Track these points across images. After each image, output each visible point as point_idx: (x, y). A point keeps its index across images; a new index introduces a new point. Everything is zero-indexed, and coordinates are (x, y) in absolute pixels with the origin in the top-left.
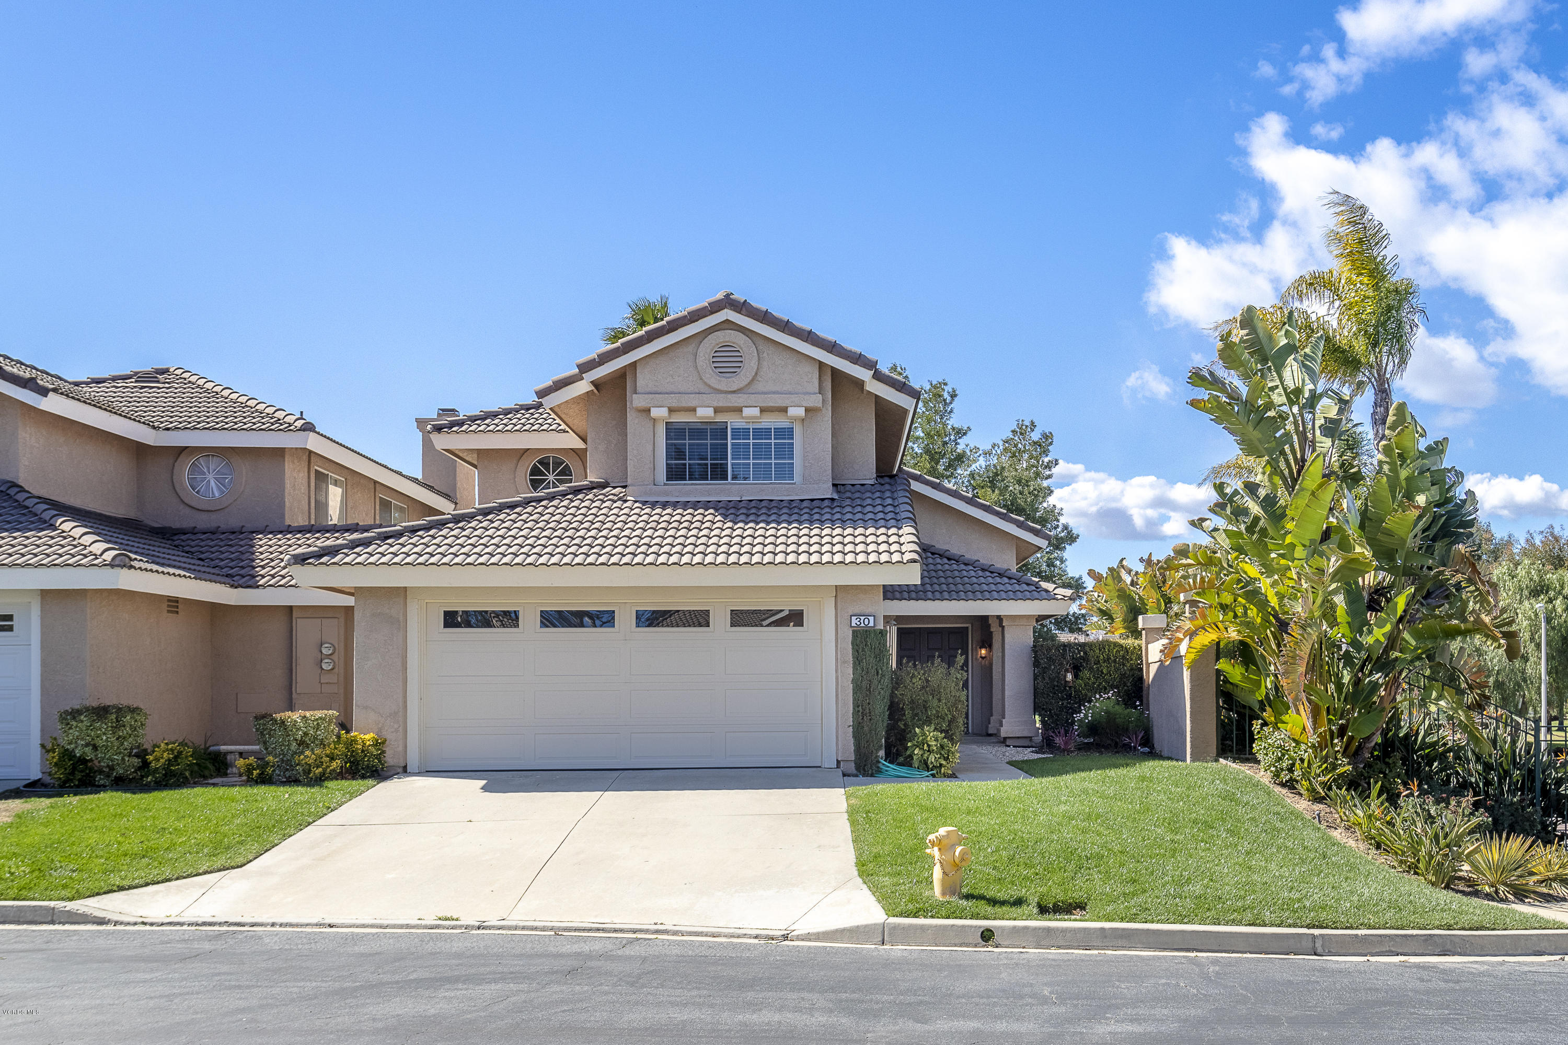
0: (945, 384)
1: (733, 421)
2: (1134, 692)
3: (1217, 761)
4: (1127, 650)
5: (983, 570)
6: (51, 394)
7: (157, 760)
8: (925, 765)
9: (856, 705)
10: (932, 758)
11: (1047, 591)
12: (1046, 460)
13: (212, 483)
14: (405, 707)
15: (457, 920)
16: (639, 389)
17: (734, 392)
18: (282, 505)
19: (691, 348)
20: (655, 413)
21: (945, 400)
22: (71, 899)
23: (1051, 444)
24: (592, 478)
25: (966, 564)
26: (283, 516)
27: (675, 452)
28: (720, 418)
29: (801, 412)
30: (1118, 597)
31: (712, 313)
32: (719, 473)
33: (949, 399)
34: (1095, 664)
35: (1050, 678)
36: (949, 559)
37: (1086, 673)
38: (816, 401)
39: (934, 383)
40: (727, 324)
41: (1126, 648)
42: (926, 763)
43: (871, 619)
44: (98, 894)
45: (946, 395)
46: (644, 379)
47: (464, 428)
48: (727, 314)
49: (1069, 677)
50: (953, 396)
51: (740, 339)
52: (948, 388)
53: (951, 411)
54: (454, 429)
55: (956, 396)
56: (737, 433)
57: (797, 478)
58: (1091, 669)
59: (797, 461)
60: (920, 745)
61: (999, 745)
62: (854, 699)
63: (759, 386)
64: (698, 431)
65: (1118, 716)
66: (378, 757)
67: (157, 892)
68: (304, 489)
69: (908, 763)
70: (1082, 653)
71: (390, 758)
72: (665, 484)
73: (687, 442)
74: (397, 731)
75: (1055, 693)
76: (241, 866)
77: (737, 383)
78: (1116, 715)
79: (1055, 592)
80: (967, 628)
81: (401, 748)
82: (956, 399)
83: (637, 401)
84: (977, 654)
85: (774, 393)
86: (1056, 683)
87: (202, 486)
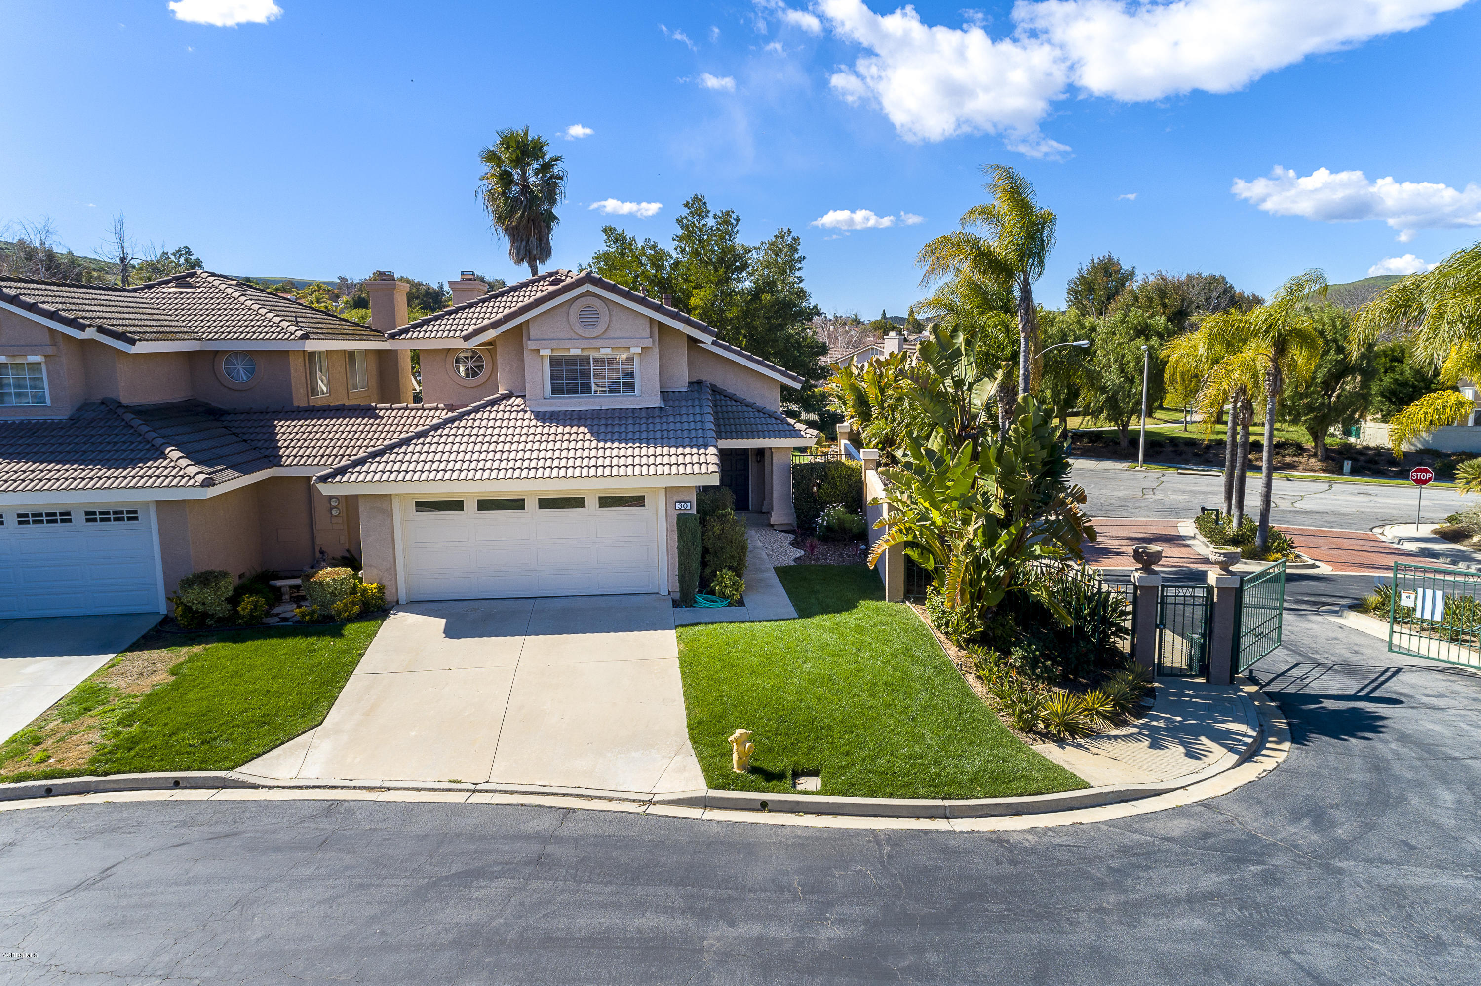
0: (733, 212)
1: (594, 354)
3: (904, 602)
4: (853, 470)
5: (759, 411)
6: (138, 343)
7: (244, 609)
8: (723, 596)
9: (680, 564)
10: (727, 592)
13: (241, 371)
14: (395, 563)
15: (460, 782)
16: (531, 337)
17: (594, 338)
18: (289, 385)
19: (565, 309)
20: (542, 352)
22: (231, 769)
24: (502, 391)
25: (747, 406)
26: (291, 400)
27: (555, 375)
28: (585, 353)
29: (639, 350)
30: (850, 389)
31: (578, 286)
32: (586, 389)
33: (735, 223)
34: (832, 479)
36: (736, 401)
37: (826, 486)
38: (648, 343)
40: (588, 293)
42: (724, 594)
43: (689, 504)
44: (247, 762)
46: (534, 332)
47: (409, 336)
48: (588, 287)
49: (815, 490)
50: (738, 220)
51: (597, 303)
52: (734, 215)
53: (737, 232)
54: (403, 336)
56: (597, 361)
57: (637, 392)
58: (829, 483)
59: (637, 380)
60: (720, 583)
62: (679, 560)
63: (611, 334)
64: (572, 361)
65: (845, 521)
66: (381, 598)
67: (279, 755)
68: (302, 369)
69: (712, 592)
70: (823, 472)
71: (389, 596)
72: (551, 398)
73: (564, 368)
74: (391, 580)
75: (805, 499)
76: (320, 724)
77: (596, 332)
78: (843, 520)
79: (805, 431)
81: (394, 591)
83: (531, 345)
84: (754, 460)
85: (620, 338)
86: (806, 492)
87: (235, 373)
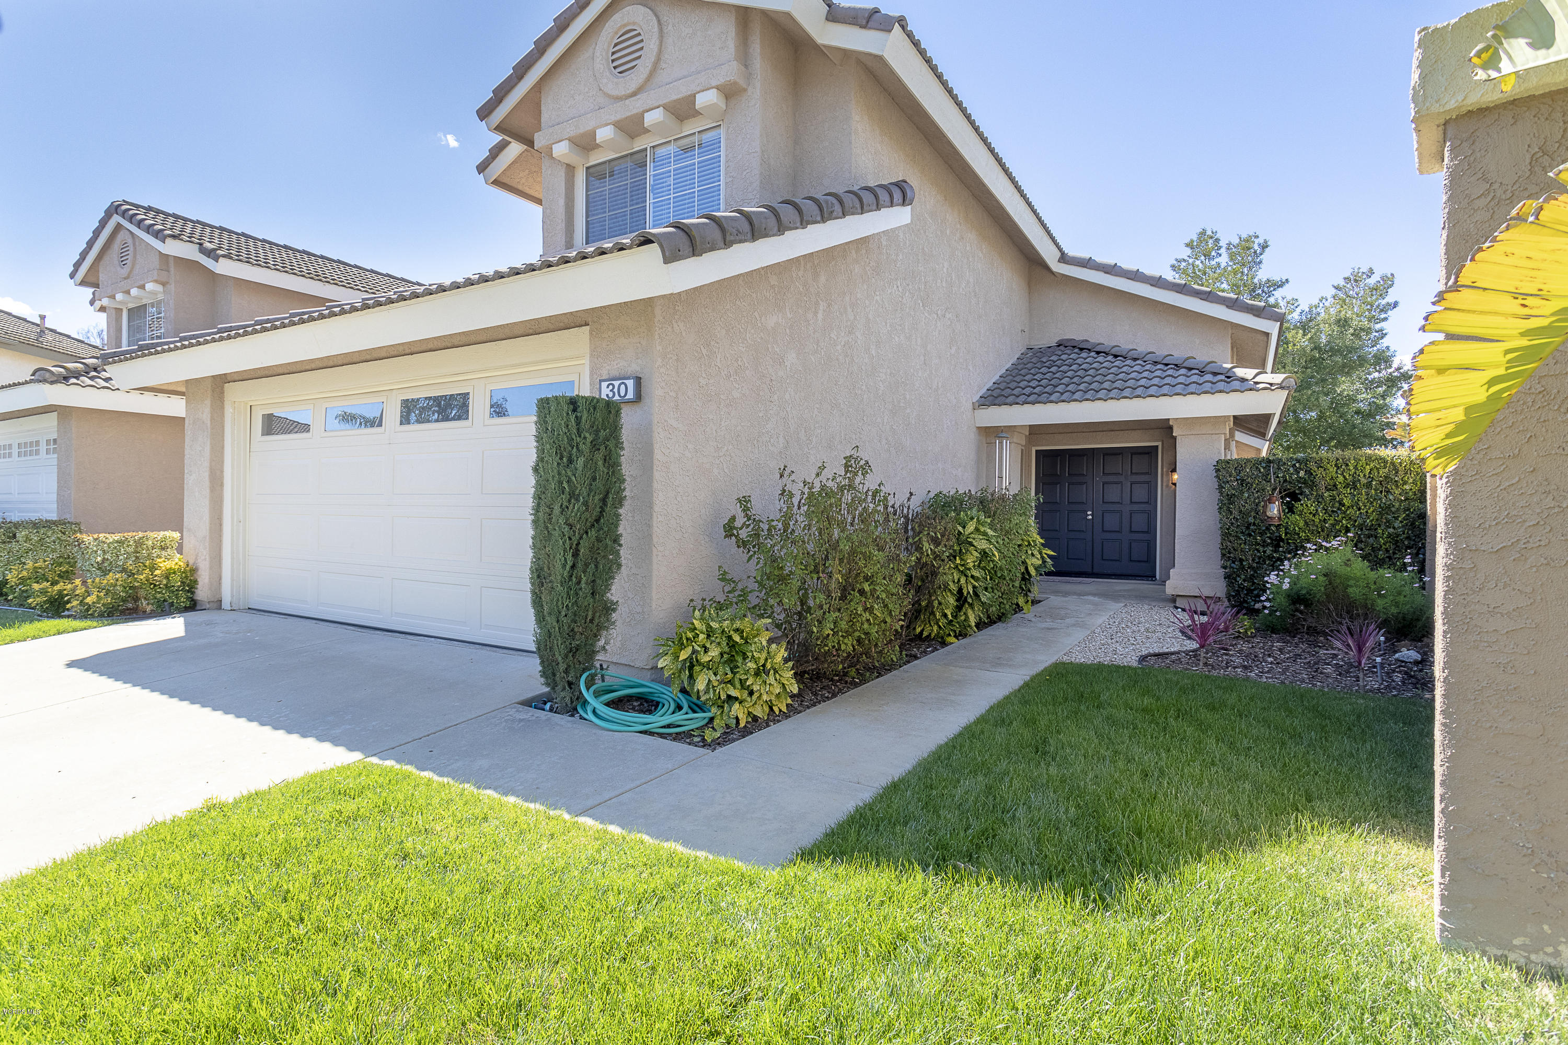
0: (1257, 237)
1: (653, 145)
2: (1408, 538)
4: (1395, 467)
11: (1243, 380)
12: (1383, 302)
16: (542, 126)
17: (634, 94)
19: (591, 51)
20: (556, 151)
21: (1255, 252)
23: (1391, 286)
27: (593, 205)
28: (638, 144)
29: (712, 97)
32: (639, 223)
33: (1259, 251)
34: (1328, 490)
35: (1240, 512)
36: (1115, 356)
37: (1307, 505)
38: (728, 73)
39: (1244, 236)
41: (1393, 463)
43: (630, 383)
45: (1256, 247)
46: (547, 111)
49: (1274, 510)
50: (1264, 246)
51: (641, 16)
52: (1261, 240)
53: (1260, 262)
55: (1267, 247)
58: (1319, 499)
59: (723, 180)
61: (1161, 604)
63: (661, 76)
65: (1351, 582)
70: (1302, 474)
75: (1250, 535)
77: (636, 80)
78: (1348, 578)
79: (1255, 380)
80: (1157, 447)
82: (1267, 250)
83: (538, 140)
84: (1168, 481)
85: (680, 77)
86: (1251, 520)
